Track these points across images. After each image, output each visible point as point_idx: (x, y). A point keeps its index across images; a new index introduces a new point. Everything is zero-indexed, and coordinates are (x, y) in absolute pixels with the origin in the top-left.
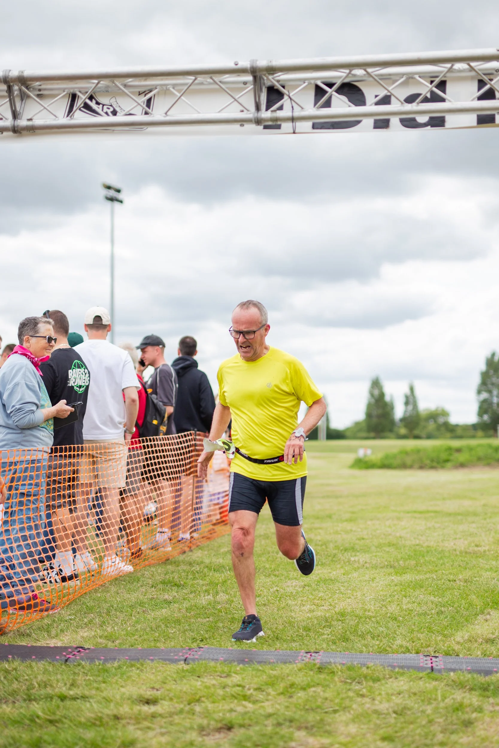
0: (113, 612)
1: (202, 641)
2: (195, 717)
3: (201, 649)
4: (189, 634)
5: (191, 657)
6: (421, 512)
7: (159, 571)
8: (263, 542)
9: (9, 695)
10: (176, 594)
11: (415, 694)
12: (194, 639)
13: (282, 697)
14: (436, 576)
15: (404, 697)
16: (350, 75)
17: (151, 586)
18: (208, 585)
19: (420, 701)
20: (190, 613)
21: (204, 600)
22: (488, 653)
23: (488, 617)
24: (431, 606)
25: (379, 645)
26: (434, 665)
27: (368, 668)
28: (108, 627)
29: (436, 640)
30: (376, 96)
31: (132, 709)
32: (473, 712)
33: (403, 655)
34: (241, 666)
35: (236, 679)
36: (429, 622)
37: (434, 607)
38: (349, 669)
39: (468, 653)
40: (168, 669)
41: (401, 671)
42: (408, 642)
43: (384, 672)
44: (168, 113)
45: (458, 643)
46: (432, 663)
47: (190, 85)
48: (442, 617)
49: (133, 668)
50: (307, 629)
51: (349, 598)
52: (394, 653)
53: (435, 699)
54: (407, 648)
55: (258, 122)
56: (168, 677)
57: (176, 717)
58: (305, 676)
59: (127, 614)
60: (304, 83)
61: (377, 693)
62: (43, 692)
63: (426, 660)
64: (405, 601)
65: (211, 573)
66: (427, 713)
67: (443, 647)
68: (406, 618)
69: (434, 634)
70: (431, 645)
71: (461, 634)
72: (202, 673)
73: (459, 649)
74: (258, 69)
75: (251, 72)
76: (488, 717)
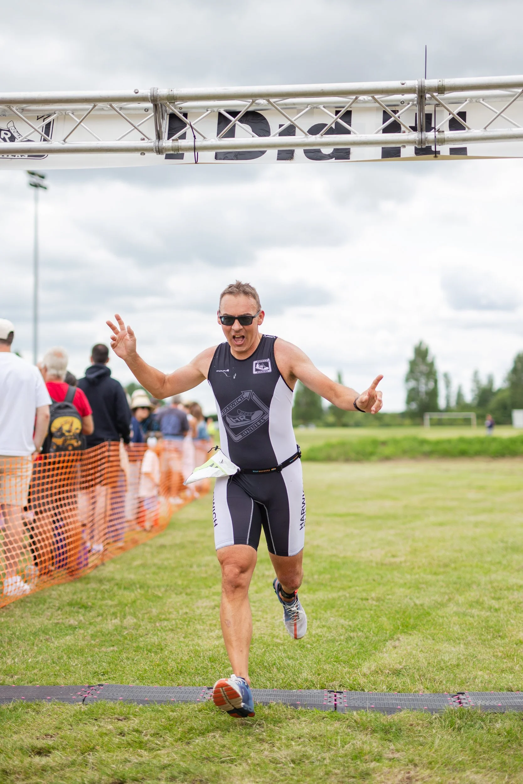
0: (16, 641)
1: (104, 675)
2: (87, 770)
3: (102, 687)
4: (91, 667)
5: (90, 696)
6: (341, 516)
7: (67, 590)
8: (178, 553)
10: (82, 618)
11: (314, 738)
12: (95, 673)
13: (179, 743)
14: (349, 593)
15: (304, 741)
16: (254, 104)
17: (57, 608)
18: (116, 606)
19: (319, 747)
20: (95, 640)
21: (111, 624)
22: (393, 687)
23: (397, 643)
24: (341, 631)
25: (284, 678)
26: (337, 702)
27: (270, 707)
28: (8, 659)
29: (342, 672)
30: (281, 126)
31: (22, 762)
32: (372, 762)
33: (307, 691)
34: (141, 705)
35: (134, 723)
36: (337, 651)
37: (344, 630)
39: (373, 687)
40: (65, 710)
41: (304, 710)
42: (313, 675)
43: (286, 713)
44: (66, 141)
45: (365, 675)
46: (335, 700)
47: (90, 112)
48: (350, 644)
49: (29, 710)
50: (212, 660)
52: (298, 688)
54: (312, 682)
55: (159, 151)
56: (64, 721)
57: (68, 769)
58: (206, 719)
59: (30, 642)
60: (208, 111)
61: (277, 737)
63: (330, 697)
64: (316, 623)
65: (121, 592)
66: (325, 762)
67: (348, 681)
68: (315, 645)
69: (340, 664)
70: (336, 679)
71: (369, 665)
72: (100, 716)
73: (364, 683)
74: (158, 97)
75: (151, 100)
76: (387, 767)
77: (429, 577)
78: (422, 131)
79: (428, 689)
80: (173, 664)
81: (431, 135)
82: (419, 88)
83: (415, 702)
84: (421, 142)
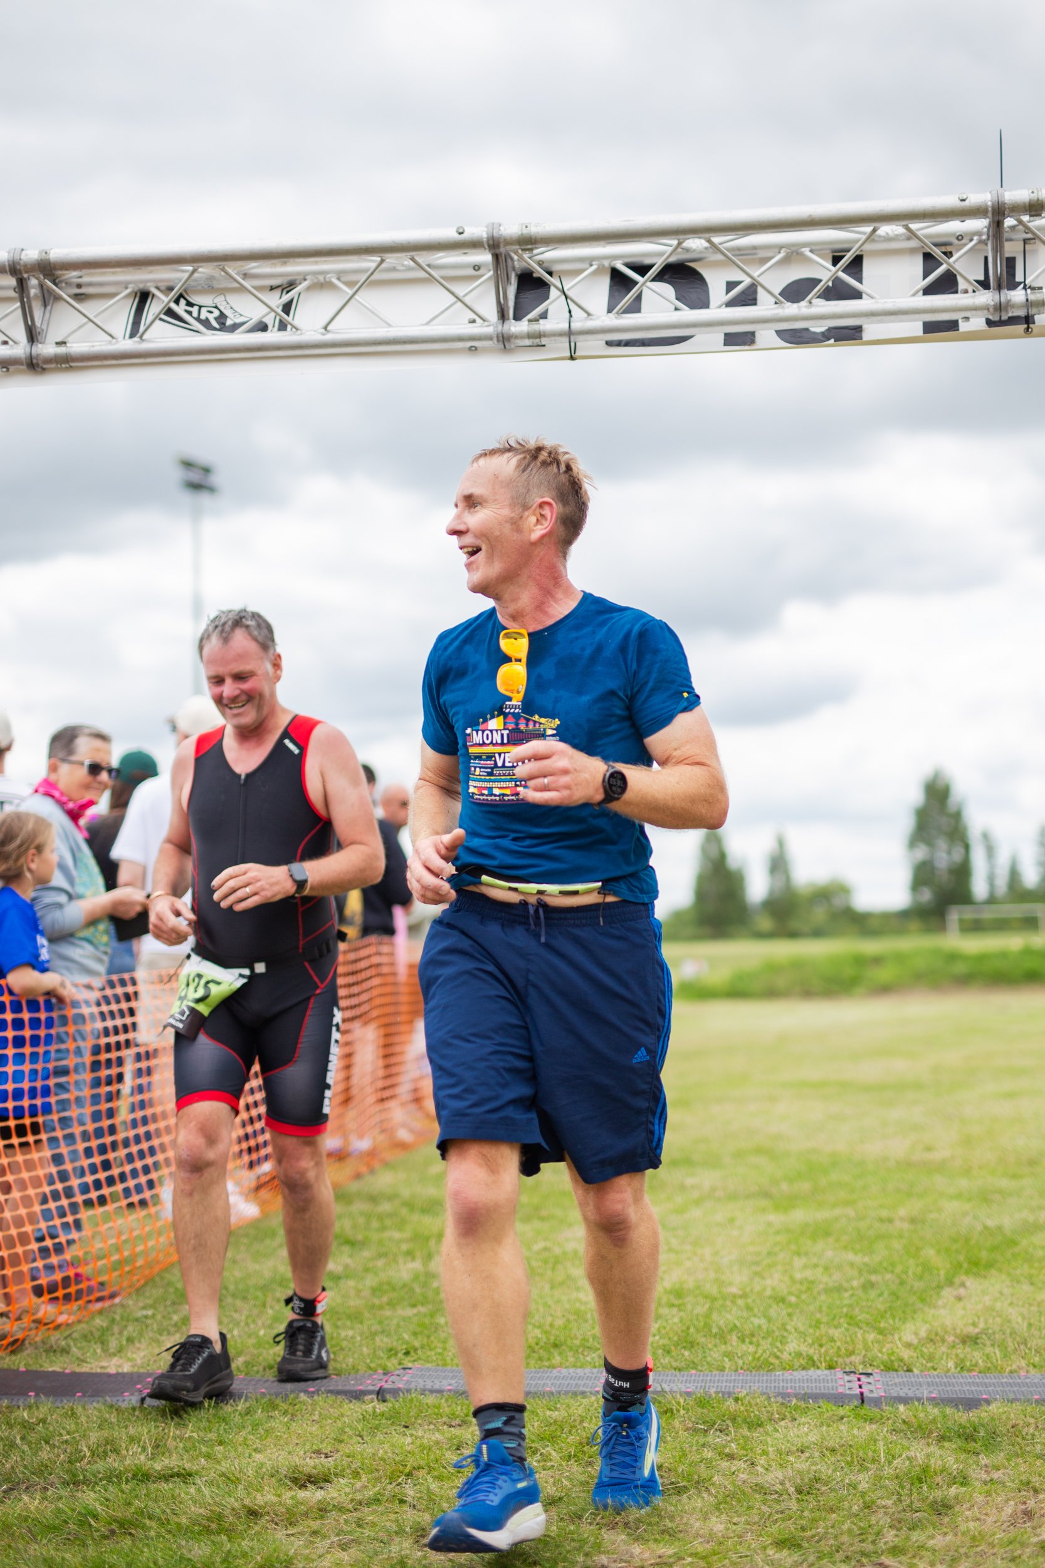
0: (230, 1300)
1: (407, 1353)
2: (405, 1508)
3: (410, 1371)
4: (382, 1341)
5: (390, 1386)
9: (33, 1474)
10: (348, 1261)
11: (833, 1450)
14: (855, 1211)
15: (811, 1457)
16: (680, 249)
18: (411, 1240)
19: (843, 1464)
20: (379, 1298)
21: (406, 1270)
22: (968, 1364)
23: (962, 1291)
24: (851, 1273)
25: (756, 1353)
26: (865, 1389)
27: (737, 1400)
29: (865, 1341)
30: (731, 287)
31: (280, 1496)
32: (949, 1486)
33: (804, 1373)
36: (850, 1306)
37: (856, 1272)
38: (701, 1403)
39: (929, 1365)
40: (344, 1412)
41: (802, 1404)
42: (811, 1345)
43: (769, 1409)
44: (329, 328)
45: (908, 1345)
46: (860, 1387)
47: (372, 274)
48: (873, 1294)
49: (276, 1413)
51: (689, 1259)
52: (784, 1369)
53: (874, 1461)
54: (810, 1358)
55: (503, 340)
56: (347, 1430)
57: (367, 1510)
59: (257, 1302)
60: (591, 265)
61: (758, 1450)
62: (100, 1466)
63: (849, 1381)
64: (798, 1262)
65: (415, 1217)
66: (860, 1488)
67: (880, 1355)
68: (804, 1297)
69: (861, 1328)
70: (856, 1352)
71: (913, 1327)
72: (413, 1420)
73: (912, 1357)
74: (502, 240)
75: (489, 246)
76: (980, 1494)
77: (1004, 1183)
78: (999, 288)
79: (1035, 1366)
80: (537, 1332)
81: (1018, 296)
82: (993, 207)
83: (1015, 1389)
84: (999, 307)
